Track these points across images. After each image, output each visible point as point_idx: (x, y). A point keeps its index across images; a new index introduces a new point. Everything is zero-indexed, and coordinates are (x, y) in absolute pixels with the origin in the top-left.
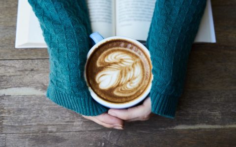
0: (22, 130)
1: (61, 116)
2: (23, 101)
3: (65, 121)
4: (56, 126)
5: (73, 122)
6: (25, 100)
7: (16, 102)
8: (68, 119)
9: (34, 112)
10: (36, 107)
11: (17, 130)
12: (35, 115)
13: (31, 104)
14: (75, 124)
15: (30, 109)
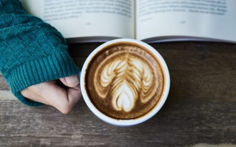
0: (9, 142)
1: (57, 127)
2: (12, 107)
3: (62, 133)
4: (49, 139)
5: (71, 135)
6: (14, 106)
7: (3, 107)
8: (64, 131)
9: (24, 121)
10: (27, 115)
11: (4, 141)
12: (26, 125)
13: (21, 112)
14: (73, 137)
15: (20, 117)
